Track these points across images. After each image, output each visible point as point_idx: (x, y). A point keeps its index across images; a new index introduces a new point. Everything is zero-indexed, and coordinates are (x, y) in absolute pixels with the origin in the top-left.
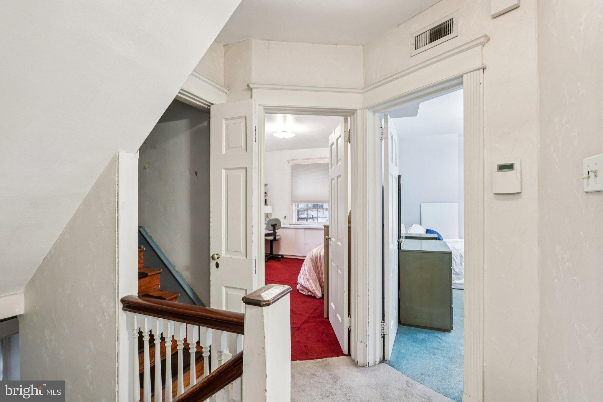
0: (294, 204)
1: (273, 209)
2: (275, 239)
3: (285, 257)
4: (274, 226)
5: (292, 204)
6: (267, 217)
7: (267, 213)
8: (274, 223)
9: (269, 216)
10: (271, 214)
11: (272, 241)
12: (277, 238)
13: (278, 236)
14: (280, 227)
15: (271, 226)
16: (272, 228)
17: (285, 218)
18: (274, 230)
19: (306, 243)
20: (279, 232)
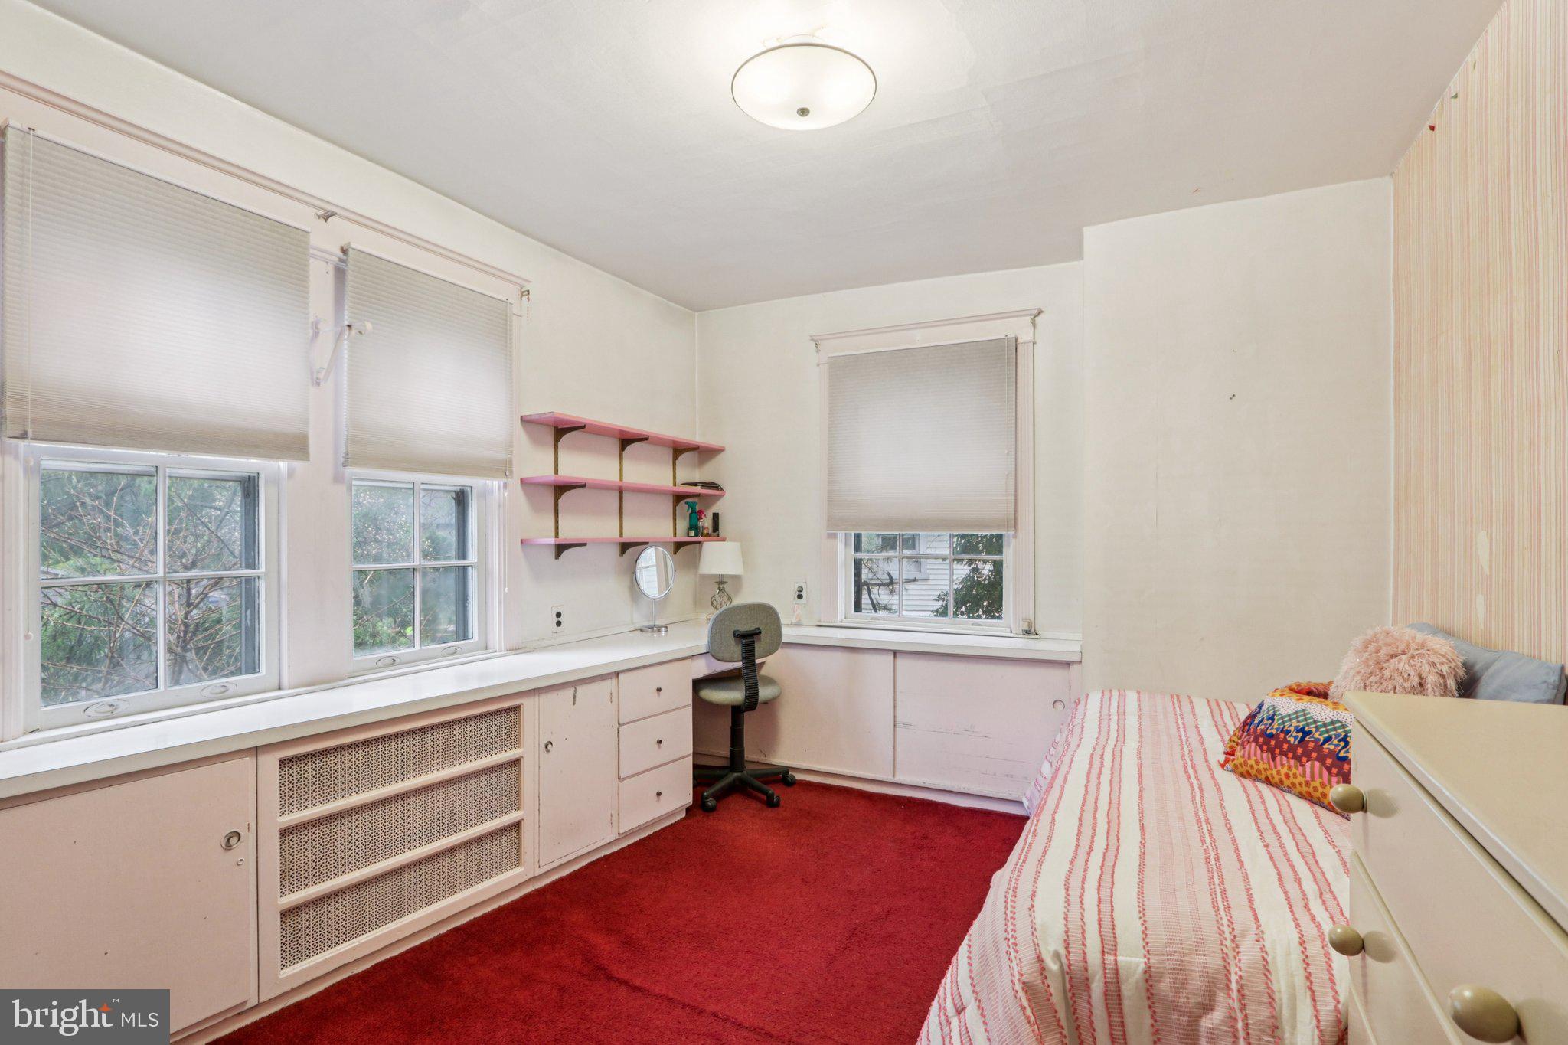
0: (841, 535)
1: (746, 555)
2: (752, 702)
3: (799, 777)
4: (748, 640)
5: (833, 536)
6: (722, 591)
7: (721, 576)
8: (746, 627)
9: (727, 587)
10: (736, 578)
11: (736, 712)
12: (764, 693)
13: (770, 681)
14: (777, 643)
15: (732, 641)
16: (737, 650)
17: (800, 597)
18: (749, 656)
19: (898, 720)
20: (771, 664)
